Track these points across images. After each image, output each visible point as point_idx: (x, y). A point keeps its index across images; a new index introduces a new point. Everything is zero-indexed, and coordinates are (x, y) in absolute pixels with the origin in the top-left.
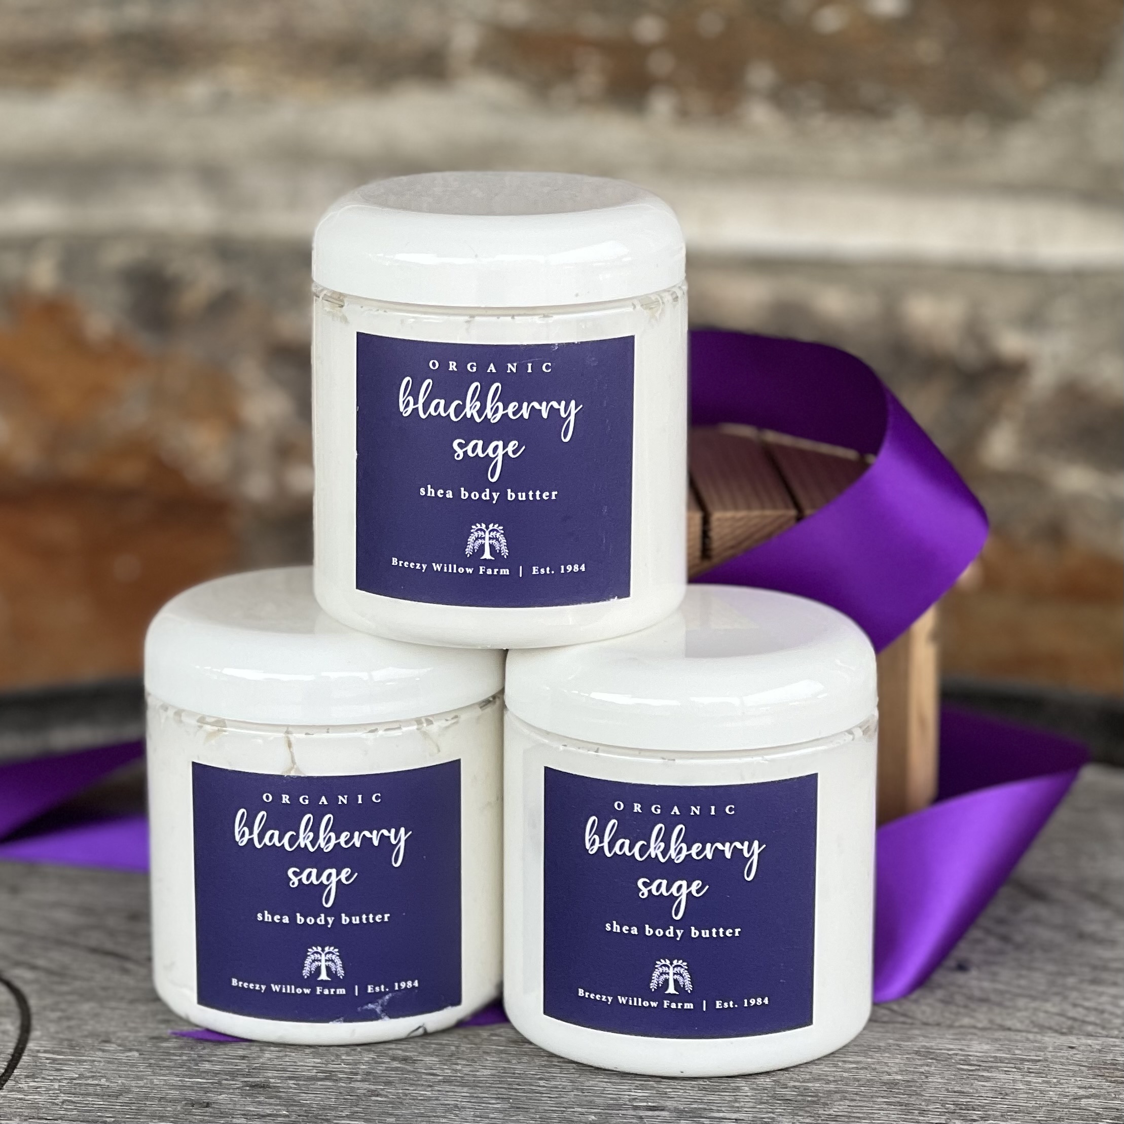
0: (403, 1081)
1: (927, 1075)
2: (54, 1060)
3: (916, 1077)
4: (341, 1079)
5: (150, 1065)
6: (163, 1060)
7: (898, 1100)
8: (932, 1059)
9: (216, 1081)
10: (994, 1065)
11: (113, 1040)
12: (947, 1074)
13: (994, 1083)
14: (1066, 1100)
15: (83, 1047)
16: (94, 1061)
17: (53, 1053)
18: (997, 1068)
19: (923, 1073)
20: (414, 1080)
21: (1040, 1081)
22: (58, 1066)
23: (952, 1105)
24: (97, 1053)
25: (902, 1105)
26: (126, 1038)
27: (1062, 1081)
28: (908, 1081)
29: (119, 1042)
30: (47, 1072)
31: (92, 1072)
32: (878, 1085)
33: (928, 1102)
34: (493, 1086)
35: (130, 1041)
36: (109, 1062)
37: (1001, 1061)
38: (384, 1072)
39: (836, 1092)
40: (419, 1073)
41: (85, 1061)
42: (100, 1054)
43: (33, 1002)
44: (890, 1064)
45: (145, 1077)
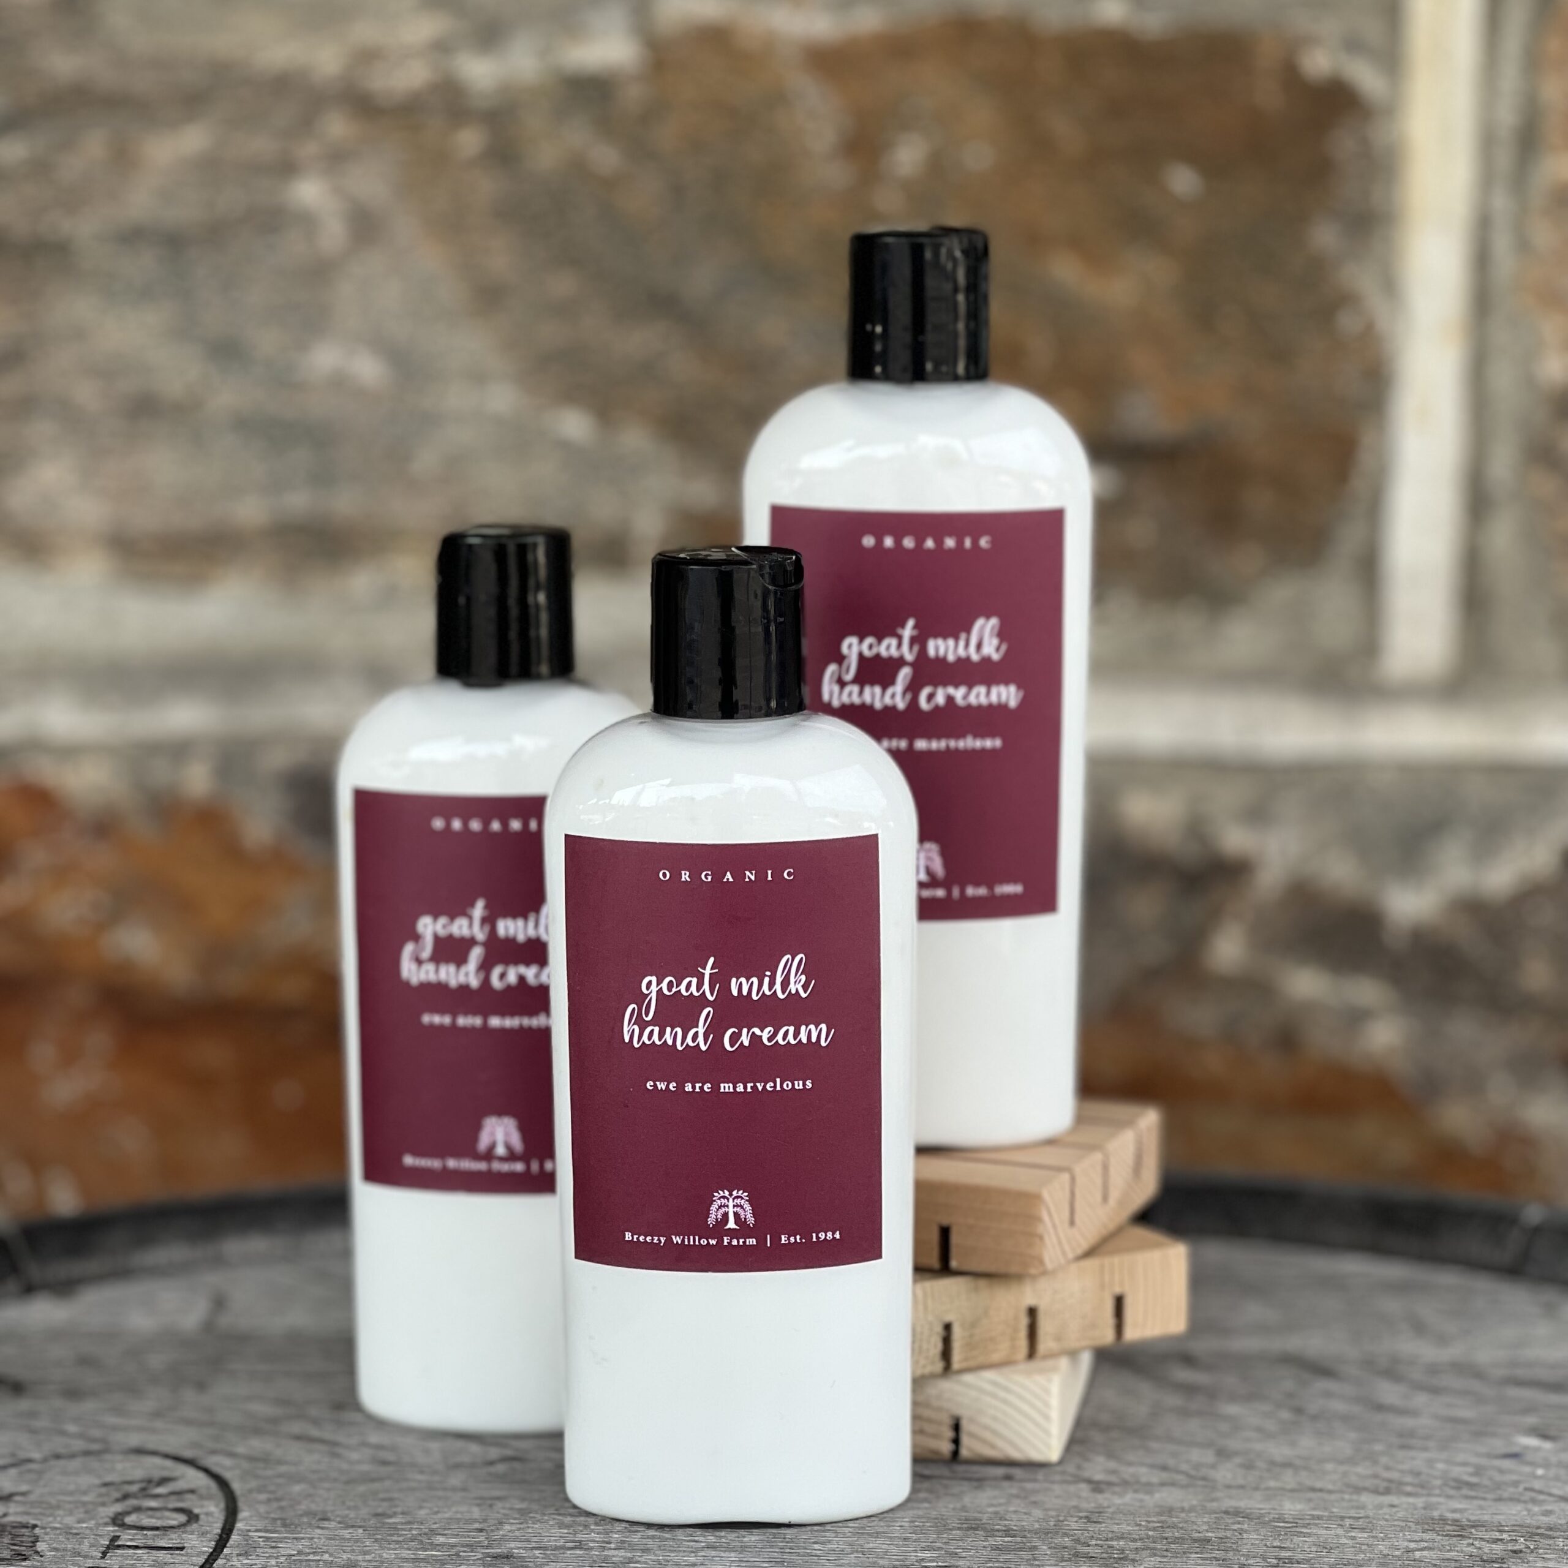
0: (662, 1548)
1: (1241, 1532)
2: (268, 1539)
3: (1229, 1534)
4: (592, 1548)
5: (376, 1540)
6: (392, 1535)
7: (1214, 1555)
8: (1243, 1517)
9: (454, 1553)
10: (1312, 1522)
11: (332, 1518)
12: (1263, 1531)
13: (1316, 1538)
14: (1397, 1553)
15: (299, 1525)
16: (313, 1538)
17: (267, 1531)
18: (1316, 1525)
19: (1235, 1530)
20: (673, 1547)
21: (1366, 1536)
22: (273, 1544)
23: (1273, 1559)
24: (316, 1531)
25: (1219, 1560)
26: (347, 1516)
27: (1390, 1536)
28: (1221, 1538)
29: (338, 1519)
30: (261, 1550)
31: (312, 1548)
32: (1189, 1541)
33: (1247, 1557)
34: (763, 1550)
35: (351, 1519)
36: (331, 1539)
37: (1319, 1518)
38: (640, 1540)
39: (1143, 1549)
40: (678, 1540)
41: (303, 1538)
42: (319, 1531)
43: (236, 1486)
44: (1198, 1523)
45: (374, 1551)
